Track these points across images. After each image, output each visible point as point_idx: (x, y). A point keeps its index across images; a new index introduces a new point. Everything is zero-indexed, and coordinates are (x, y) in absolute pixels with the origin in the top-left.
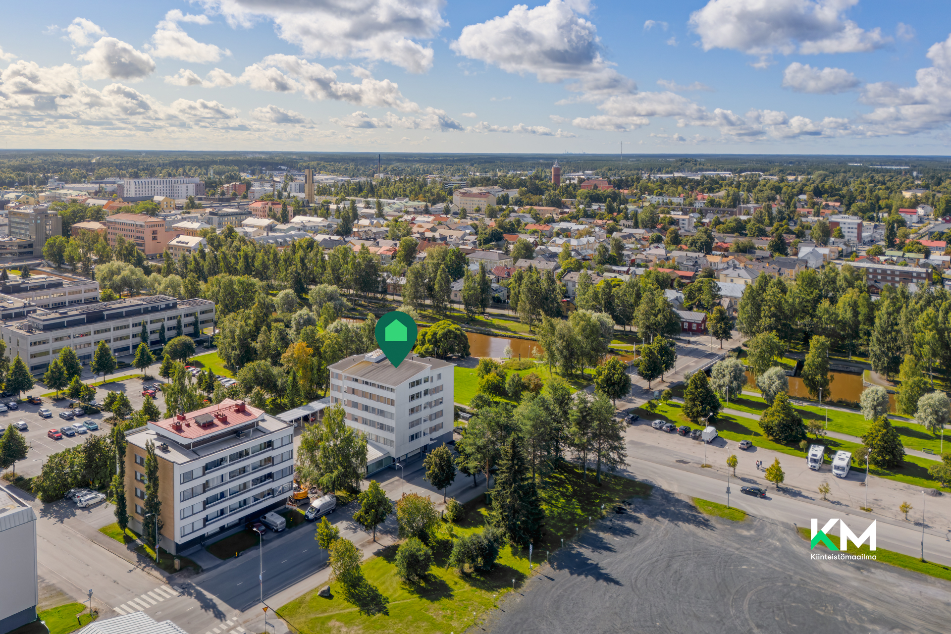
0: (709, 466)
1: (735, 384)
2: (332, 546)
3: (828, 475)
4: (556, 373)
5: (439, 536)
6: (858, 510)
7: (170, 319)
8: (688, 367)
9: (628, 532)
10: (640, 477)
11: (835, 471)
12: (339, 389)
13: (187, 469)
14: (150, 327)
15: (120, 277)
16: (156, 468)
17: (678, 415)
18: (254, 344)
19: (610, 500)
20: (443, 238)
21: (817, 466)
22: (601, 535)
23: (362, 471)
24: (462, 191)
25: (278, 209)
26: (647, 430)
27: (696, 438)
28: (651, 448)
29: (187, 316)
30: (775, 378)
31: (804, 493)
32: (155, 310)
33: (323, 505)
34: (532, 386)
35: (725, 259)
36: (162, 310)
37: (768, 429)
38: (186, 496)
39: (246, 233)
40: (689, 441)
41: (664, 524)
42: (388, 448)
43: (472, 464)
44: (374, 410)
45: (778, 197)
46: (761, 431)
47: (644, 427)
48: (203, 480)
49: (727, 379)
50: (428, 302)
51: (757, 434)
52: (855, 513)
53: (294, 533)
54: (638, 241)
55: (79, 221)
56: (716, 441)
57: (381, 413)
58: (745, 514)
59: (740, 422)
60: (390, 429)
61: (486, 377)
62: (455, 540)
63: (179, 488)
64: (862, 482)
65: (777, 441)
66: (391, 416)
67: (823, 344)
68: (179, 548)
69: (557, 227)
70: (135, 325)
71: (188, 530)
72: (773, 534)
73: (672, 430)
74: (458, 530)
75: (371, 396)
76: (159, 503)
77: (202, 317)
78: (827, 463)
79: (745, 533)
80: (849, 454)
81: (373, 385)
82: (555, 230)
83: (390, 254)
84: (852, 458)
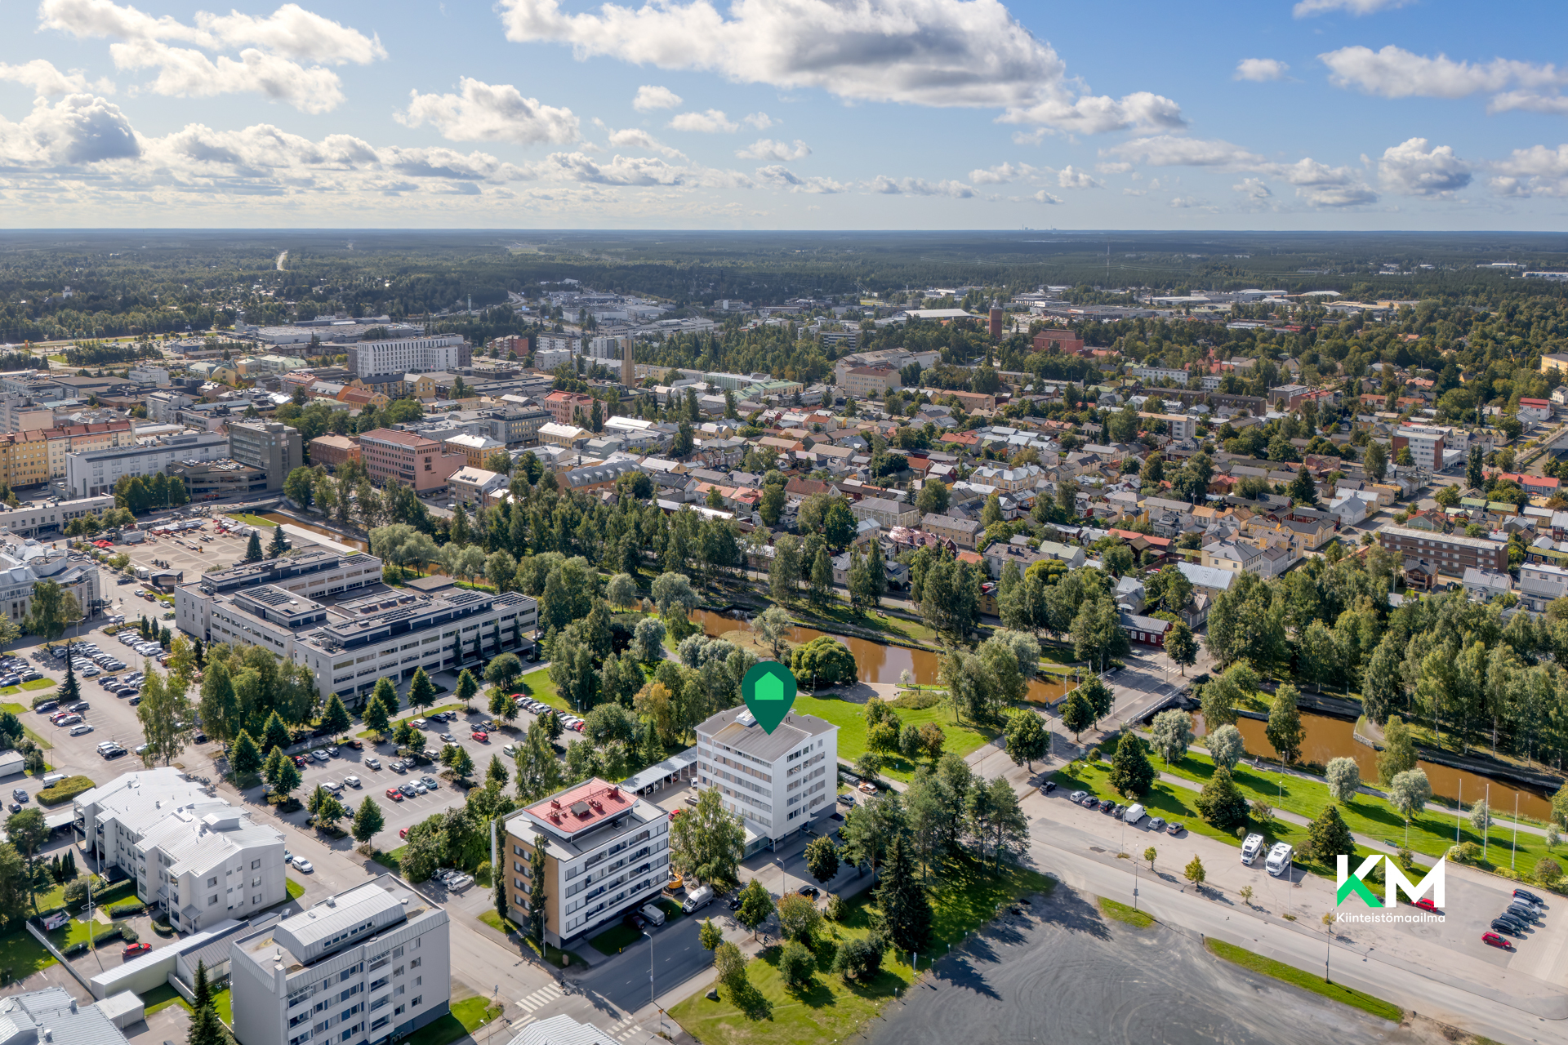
0: (1126, 856)
1: (1178, 743)
2: (718, 949)
3: (1261, 872)
4: (964, 714)
5: (822, 937)
6: (1281, 918)
7: (485, 624)
8: (1132, 707)
9: (1017, 938)
10: (1042, 870)
11: (1268, 868)
12: (707, 754)
13: (570, 866)
14: (464, 636)
15: (404, 548)
16: (542, 863)
17: (1103, 784)
18: (597, 672)
19: (1004, 898)
20: (822, 461)
21: (1250, 860)
22: (990, 941)
23: (738, 856)
24: (849, 358)
25: (587, 406)
26: (1063, 805)
27: (1119, 817)
28: (1066, 830)
29: (504, 619)
30: (1225, 739)
31: (1225, 896)
32: (467, 613)
33: (701, 898)
34: (930, 742)
35: (1220, 514)
36: (476, 613)
37: (1205, 809)
38: (571, 892)
39: (549, 457)
40: (1111, 820)
41: (1058, 931)
42: (765, 828)
43: (856, 856)
44: (748, 785)
45: (1339, 365)
46: (1197, 811)
47: (1061, 799)
48: (584, 876)
49: (1169, 736)
50: (802, 585)
51: (1192, 814)
52: (1275, 922)
53: (674, 928)
54: (1103, 468)
55: (319, 435)
56: (1141, 822)
57: (757, 789)
58: (1152, 919)
59: (1177, 795)
60: (767, 807)
61: (876, 727)
62: (838, 942)
63: (564, 885)
64: (1297, 881)
65: (1213, 824)
66: (768, 794)
67: (1291, 695)
68: (564, 942)
69: (989, 438)
70: (446, 635)
71: (573, 925)
72: (1177, 944)
73: (1093, 805)
74: (841, 930)
75: (745, 769)
76: (545, 898)
77: (522, 619)
78: (1263, 855)
79: (1147, 942)
80: (1288, 847)
81: (745, 756)
82: (984, 445)
83: (750, 501)
84: (1291, 852)
